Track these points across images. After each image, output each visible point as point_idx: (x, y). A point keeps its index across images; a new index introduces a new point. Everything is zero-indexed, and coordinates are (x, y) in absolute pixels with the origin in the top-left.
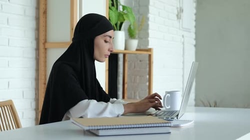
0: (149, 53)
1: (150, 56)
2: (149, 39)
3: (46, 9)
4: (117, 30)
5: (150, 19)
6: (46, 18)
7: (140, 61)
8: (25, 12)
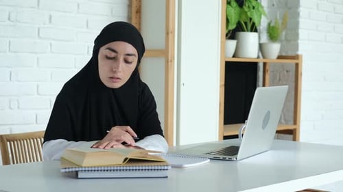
0: (296, 61)
1: (297, 65)
2: (299, 42)
3: (140, 7)
4: (248, 31)
5: (301, 14)
6: (140, 18)
7: (287, 71)
8: (112, 12)
